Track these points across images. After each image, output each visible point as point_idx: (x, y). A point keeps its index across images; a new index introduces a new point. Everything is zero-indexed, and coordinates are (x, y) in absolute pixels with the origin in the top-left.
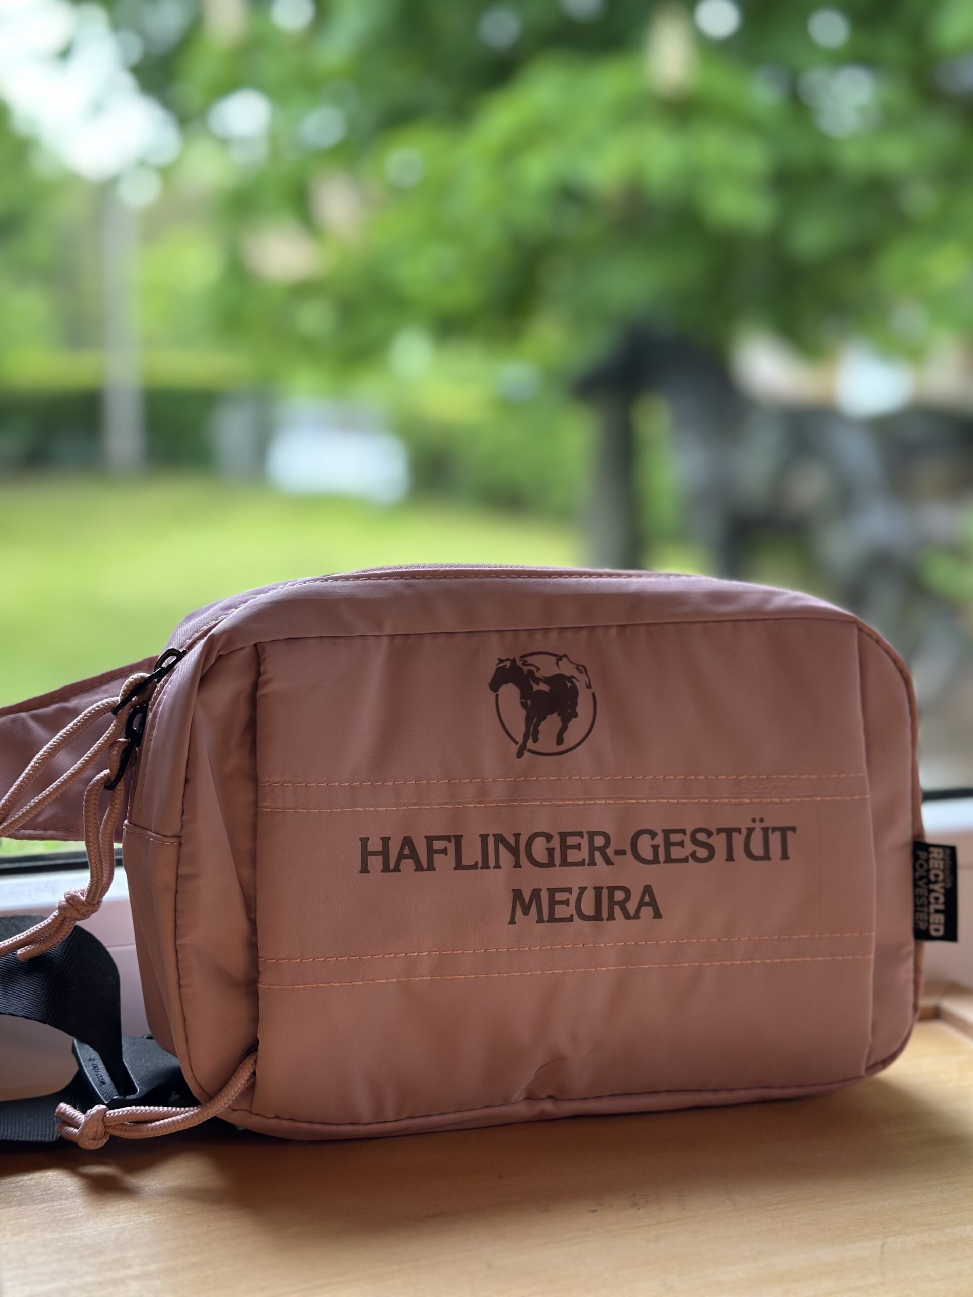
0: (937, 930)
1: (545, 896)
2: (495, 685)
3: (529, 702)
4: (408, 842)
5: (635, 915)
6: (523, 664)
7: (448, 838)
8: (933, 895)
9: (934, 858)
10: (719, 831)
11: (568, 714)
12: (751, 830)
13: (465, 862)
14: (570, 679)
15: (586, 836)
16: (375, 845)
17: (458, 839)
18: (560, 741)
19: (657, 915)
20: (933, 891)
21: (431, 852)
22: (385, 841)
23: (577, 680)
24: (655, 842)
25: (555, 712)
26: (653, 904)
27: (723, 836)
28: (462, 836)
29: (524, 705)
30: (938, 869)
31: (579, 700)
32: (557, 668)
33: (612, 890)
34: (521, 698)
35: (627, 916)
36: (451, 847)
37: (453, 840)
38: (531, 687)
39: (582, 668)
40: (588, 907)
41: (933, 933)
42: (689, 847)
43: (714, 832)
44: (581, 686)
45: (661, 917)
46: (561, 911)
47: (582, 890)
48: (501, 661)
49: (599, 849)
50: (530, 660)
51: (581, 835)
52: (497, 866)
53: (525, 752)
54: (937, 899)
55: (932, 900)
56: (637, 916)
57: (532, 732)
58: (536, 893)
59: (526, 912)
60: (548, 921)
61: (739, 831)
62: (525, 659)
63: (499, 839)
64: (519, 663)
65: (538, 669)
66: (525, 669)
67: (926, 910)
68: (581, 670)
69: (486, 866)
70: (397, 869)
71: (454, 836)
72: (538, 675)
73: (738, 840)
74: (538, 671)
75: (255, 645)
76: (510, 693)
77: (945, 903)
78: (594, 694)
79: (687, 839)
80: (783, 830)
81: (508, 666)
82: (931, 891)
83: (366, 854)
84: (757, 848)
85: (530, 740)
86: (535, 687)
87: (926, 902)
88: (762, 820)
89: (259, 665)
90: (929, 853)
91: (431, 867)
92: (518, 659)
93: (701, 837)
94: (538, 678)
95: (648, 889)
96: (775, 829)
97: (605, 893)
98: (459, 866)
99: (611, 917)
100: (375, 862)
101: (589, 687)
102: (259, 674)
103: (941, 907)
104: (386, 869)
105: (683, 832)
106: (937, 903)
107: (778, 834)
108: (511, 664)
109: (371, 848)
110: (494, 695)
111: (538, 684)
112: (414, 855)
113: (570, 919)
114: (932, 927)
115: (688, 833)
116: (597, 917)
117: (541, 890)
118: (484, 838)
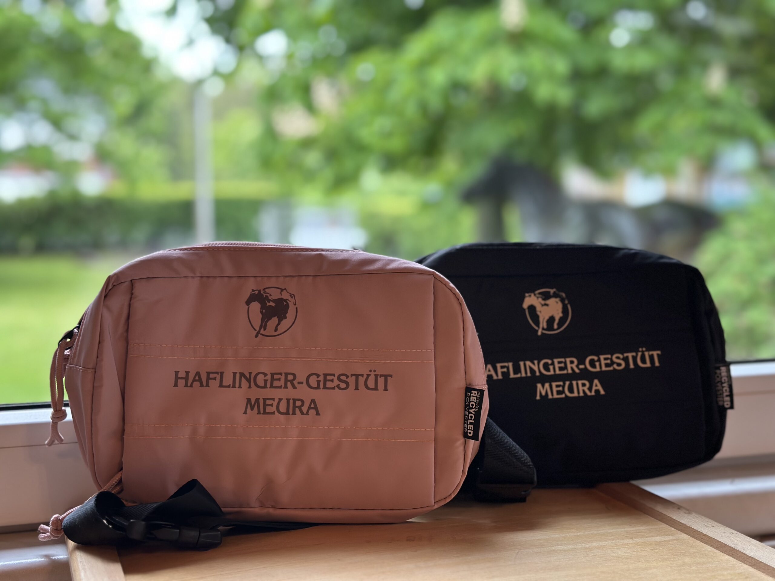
1: (261, 402)
2: (248, 303)
3: (264, 311)
4: (198, 374)
5: (306, 413)
6: (264, 293)
7: (217, 373)
10: (352, 375)
11: (282, 316)
12: (368, 376)
13: (224, 384)
14: (286, 301)
15: (283, 375)
16: (182, 375)
17: (222, 373)
18: (276, 330)
19: (318, 414)
21: (208, 378)
22: (187, 373)
23: (290, 301)
24: (319, 379)
25: (276, 316)
26: (316, 408)
27: (354, 378)
28: (224, 372)
29: (262, 312)
31: (289, 311)
32: (280, 295)
33: (295, 400)
34: (261, 309)
35: (302, 413)
36: (218, 377)
37: (219, 374)
38: (266, 304)
39: (293, 296)
40: (283, 408)
42: (336, 382)
43: (350, 375)
44: (291, 304)
46: (269, 409)
47: (280, 400)
48: (253, 290)
49: (290, 381)
50: (267, 291)
51: (281, 374)
52: (240, 387)
53: (259, 335)
57: (264, 325)
58: (257, 400)
59: (252, 409)
60: (263, 414)
61: (362, 375)
62: (265, 290)
63: (242, 375)
64: (262, 292)
65: (271, 295)
66: (265, 295)
68: (292, 297)
69: (234, 386)
70: (191, 386)
71: (220, 372)
72: (270, 298)
73: (362, 380)
74: (271, 296)
75: (131, 281)
76: (256, 306)
78: (297, 308)
79: (335, 379)
80: (386, 376)
81: (256, 293)
83: (177, 378)
84: (371, 384)
85: (263, 329)
86: (268, 304)
88: (375, 371)
89: (132, 289)
91: (207, 385)
92: (262, 290)
93: (343, 378)
94: (270, 300)
95: (313, 401)
96: (381, 376)
97: (291, 401)
98: (221, 386)
99: (294, 413)
100: (181, 383)
101: (295, 305)
102: (132, 294)
104: (186, 386)
105: (334, 375)
107: (383, 378)
108: (258, 293)
109: (179, 376)
110: (247, 307)
111: (269, 302)
112: (200, 380)
113: (273, 413)
115: (336, 376)
116: (287, 413)
117: (259, 399)
118: (235, 374)
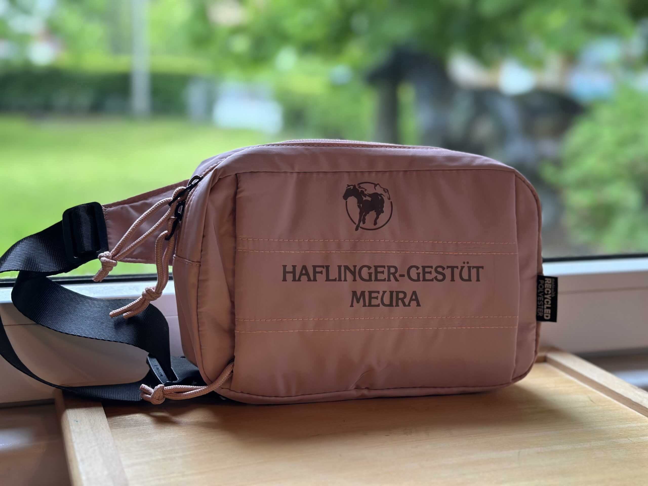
0: (547, 316)
1: (367, 295)
2: (346, 197)
3: (361, 205)
4: (304, 267)
5: (408, 304)
6: (359, 188)
7: (323, 267)
8: (546, 300)
9: (547, 283)
10: (448, 267)
11: (379, 211)
12: (463, 267)
13: (330, 278)
14: (380, 195)
15: (386, 267)
16: (289, 269)
17: (327, 267)
18: (375, 223)
19: (418, 305)
20: (546, 298)
21: (315, 272)
22: (294, 267)
23: (384, 196)
24: (418, 271)
25: (374, 210)
26: (417, 300)
27: (450, 269)
28: (329, 266)
29: (359, 206)
30: (549, 288)
31: (384, 205)
32: (375, 190)
33: (398, 293)
34: (358, 203)
35: (404, 305)
36: (324, 271)
37: (325, 267)
38: (363, 198)
39: (386, 190)
40: (387, 300)
41: (546, 318)
42: (434, 274)
43: (446, 267)
44: (385, 199)
45: (420, 306)
46: (374, 302)
47: (384, 292)
48: (348, 186)
49: (392, 274)
50: (362, 185)
51: (384, 267)
52: (345, 280)
53: (359, 228)
54: (548, 302)
55: (546, 303)
56: (409, 305)
57: (362, 219)
58: (363, 293)
59: (358, 301)
60: (368, 306)
61: (457, 267)
62: (360, 185)
63: (346, 267)
64: (357, 187)
65: (366, 190)
66: (360, 190)
67: (542, 307)
68: (386, 191)
69: (340, 280)
70: (299, 280)
71: (326, 266)
72: (366, 193)
73: (457, 272)
74: (366, 191)
75: (236, 174)
76: (353, 201)
77: (551, 304)
78: (391, 202)
79: (433, 270)
80: (478, 268)
81: (352, 188)
82: (545, 298)
83: (285, 272)
84: (465, 275)
85: (362, 223)
86: (364, 199)
87: (542, 304)
88: (468, 263)
89: (237, 184)
90: (545, 281)
91: (315, 280)
92: (356, 185)
93: (440, 270)
94: (366, 194)
95: (414, 293)
96: (474, 267)
97: (394, 294)
98: (328, 279)
99: (397, 305)
100: (289, 277)
101: (389, 199)
102: (237, 188)
103: (550, 306)
104: (294, 280)
105: (431, 267)
106: (547, 304)
107: (475, 269)
108: (353, 187)
109: (287, 270)
110: (345, 201)
111: (366, 197)
112: (307, 274)
113: (378, 305)
114: (545, 315)
115: (434, 267)
116: (391, 305)
117: (365, 291)
118: (340, 267)
